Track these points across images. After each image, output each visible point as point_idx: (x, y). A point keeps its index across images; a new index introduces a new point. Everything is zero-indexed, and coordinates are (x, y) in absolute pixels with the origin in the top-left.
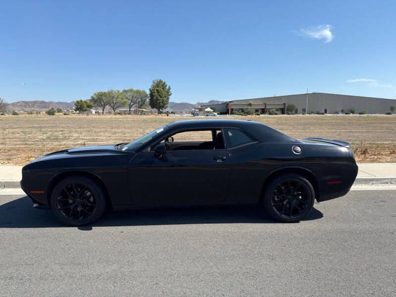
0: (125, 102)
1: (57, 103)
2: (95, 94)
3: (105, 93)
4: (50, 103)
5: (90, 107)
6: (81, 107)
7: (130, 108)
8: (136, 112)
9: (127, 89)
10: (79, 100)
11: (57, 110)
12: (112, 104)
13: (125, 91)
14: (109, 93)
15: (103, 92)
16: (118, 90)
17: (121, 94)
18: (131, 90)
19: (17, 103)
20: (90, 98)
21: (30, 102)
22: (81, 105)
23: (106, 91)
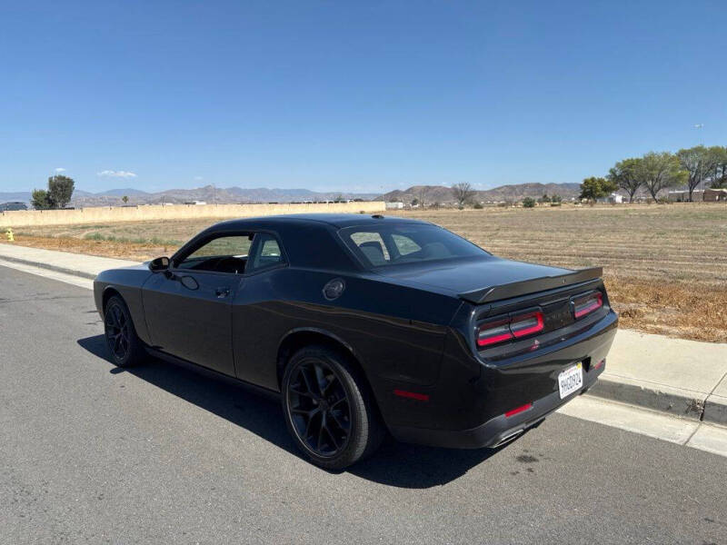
0: (680, 177)
1: (562, 185)
2: (618, 165)
3: (638, 160)
4: (550, 186)
5: (608, 189)
6: (591, 191)
7: (691, 188)
8: (707, 198)
9: (687, 148)
10: (589, 177)
11: (554, 197)
12: (650, 183)
13: (683, 153)
14: (647, 159)
15: (634, 158)
16: (666, 151)
17: (673, 159)
18: (698, 150)
19: (499, 188)
20: (609, 174)
21: (517, 186)
22: (591, 188)
23: (641, 157)
